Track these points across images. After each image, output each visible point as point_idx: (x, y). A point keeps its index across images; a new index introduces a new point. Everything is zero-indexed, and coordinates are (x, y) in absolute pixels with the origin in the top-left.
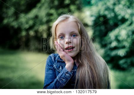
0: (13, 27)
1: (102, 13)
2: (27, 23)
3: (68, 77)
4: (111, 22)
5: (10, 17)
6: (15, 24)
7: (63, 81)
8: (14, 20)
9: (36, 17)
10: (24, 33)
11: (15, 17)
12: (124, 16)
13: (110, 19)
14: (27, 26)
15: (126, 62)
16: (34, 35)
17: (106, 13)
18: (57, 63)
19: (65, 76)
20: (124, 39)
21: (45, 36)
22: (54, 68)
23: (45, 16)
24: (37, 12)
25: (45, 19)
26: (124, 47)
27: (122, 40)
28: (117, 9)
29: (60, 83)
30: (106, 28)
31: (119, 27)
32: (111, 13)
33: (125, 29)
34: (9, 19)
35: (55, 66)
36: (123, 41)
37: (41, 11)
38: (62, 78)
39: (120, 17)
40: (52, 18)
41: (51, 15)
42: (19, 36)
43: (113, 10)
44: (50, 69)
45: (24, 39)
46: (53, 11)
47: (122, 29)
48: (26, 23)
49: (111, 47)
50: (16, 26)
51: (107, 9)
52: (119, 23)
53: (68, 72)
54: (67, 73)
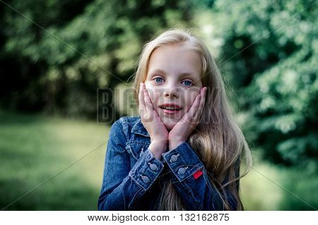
0: (28, 59)
1: (240, 30)
2: (62, 49)
3: (155, 171)
4: (262, 53)
5: (20, 36)
6: (33, 52)
7: (142, 180)
8: (30, 44)
9: (84, 36)
10: (53, 74)
11: (34, 36)
12: (293, 38)
13: (259, 44)
14: (61, 58)
15: (294, 148)
16: (76, 79)
17: (251, 29)
18: (135, 139)
19: (148, 169)
20: (290, 93)
21: (103, 81)
22: (126, 151)
23: (104, 34)
24: (85, 24)
25: (104, 43)
26: (289, 111)
27: (286, 93)
28: (276, 20)
29: (137, 186)
30: (248, 65)
31: (279, 63)
32: (261, 30)
33: (293, 68)
34: (20, 39)
35: (128, 147)
36: (288, 96)
37: (96, 23)
38: (141, 173)
39: (282, 41)
40: (122, 39)
41: (120, 32)
42: (42, 80)
43: (267, 24)
44: (118, 153)
45: (54, 89)
46: (123, 23)
47: (286, 67)
48: (58, 51)
49: (260, 111)
50: (36, 58)
51: (254, 20)
52: (281, 54)
53: (154, 159)
54: (152, 161)
